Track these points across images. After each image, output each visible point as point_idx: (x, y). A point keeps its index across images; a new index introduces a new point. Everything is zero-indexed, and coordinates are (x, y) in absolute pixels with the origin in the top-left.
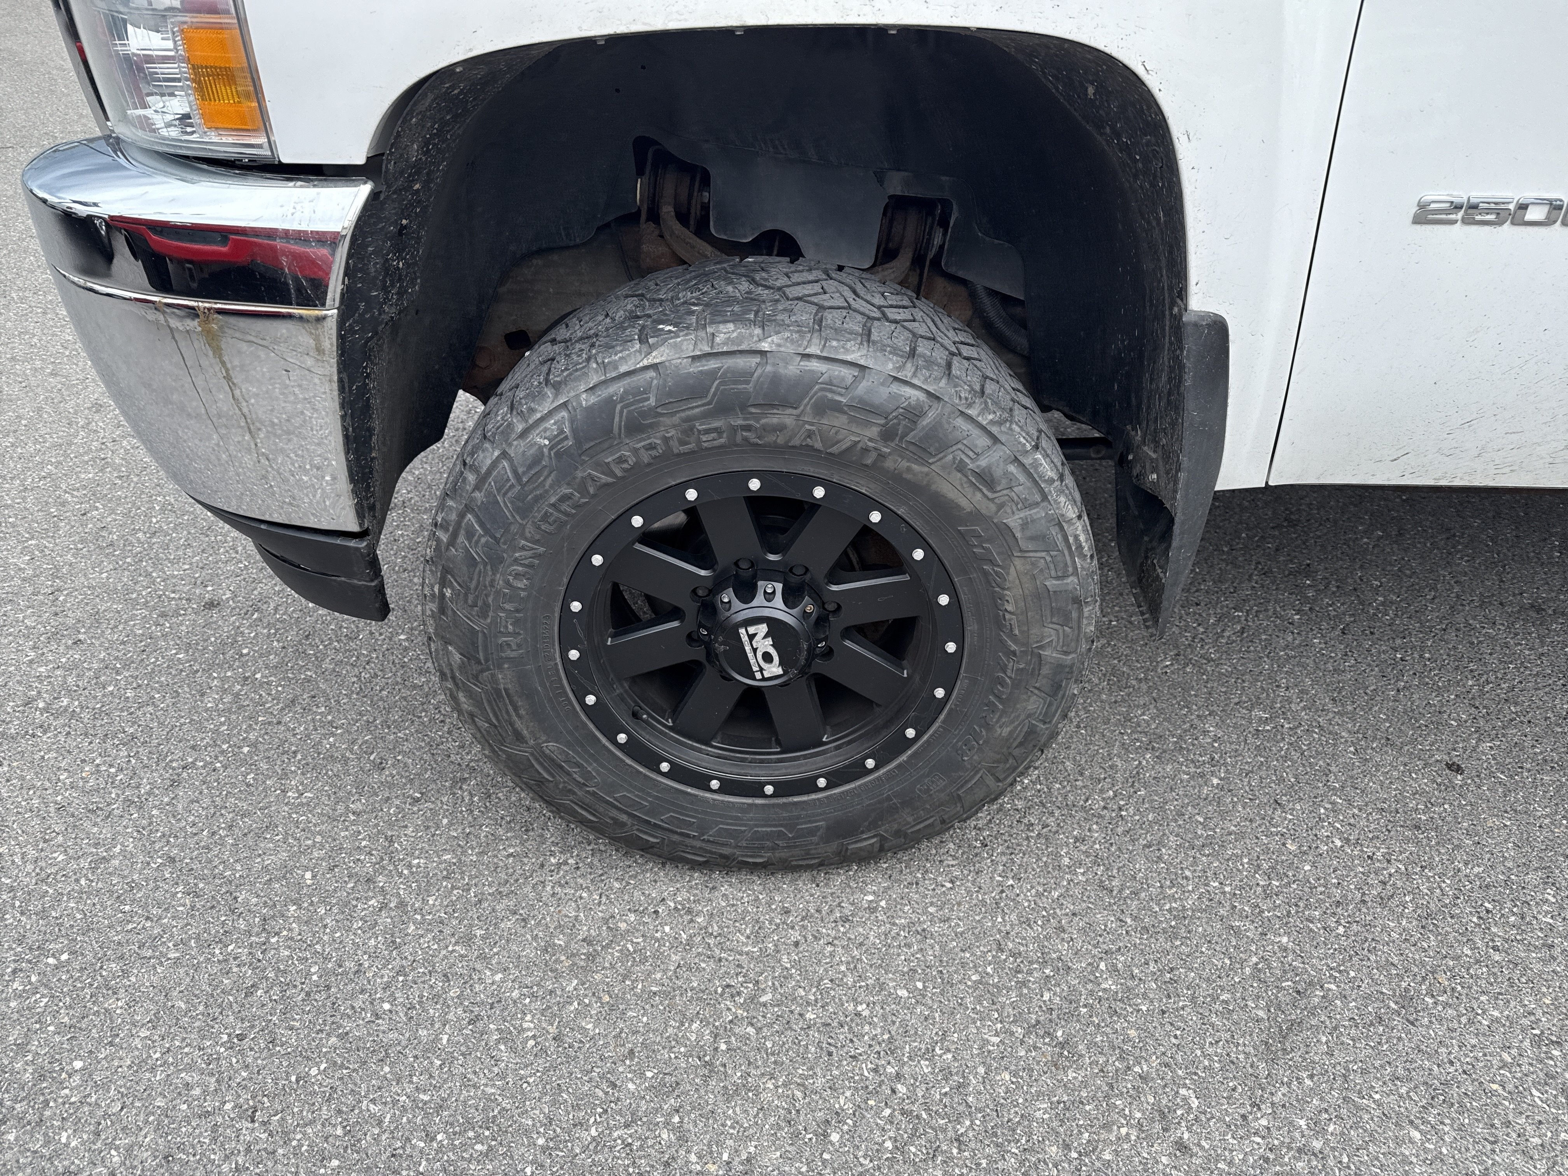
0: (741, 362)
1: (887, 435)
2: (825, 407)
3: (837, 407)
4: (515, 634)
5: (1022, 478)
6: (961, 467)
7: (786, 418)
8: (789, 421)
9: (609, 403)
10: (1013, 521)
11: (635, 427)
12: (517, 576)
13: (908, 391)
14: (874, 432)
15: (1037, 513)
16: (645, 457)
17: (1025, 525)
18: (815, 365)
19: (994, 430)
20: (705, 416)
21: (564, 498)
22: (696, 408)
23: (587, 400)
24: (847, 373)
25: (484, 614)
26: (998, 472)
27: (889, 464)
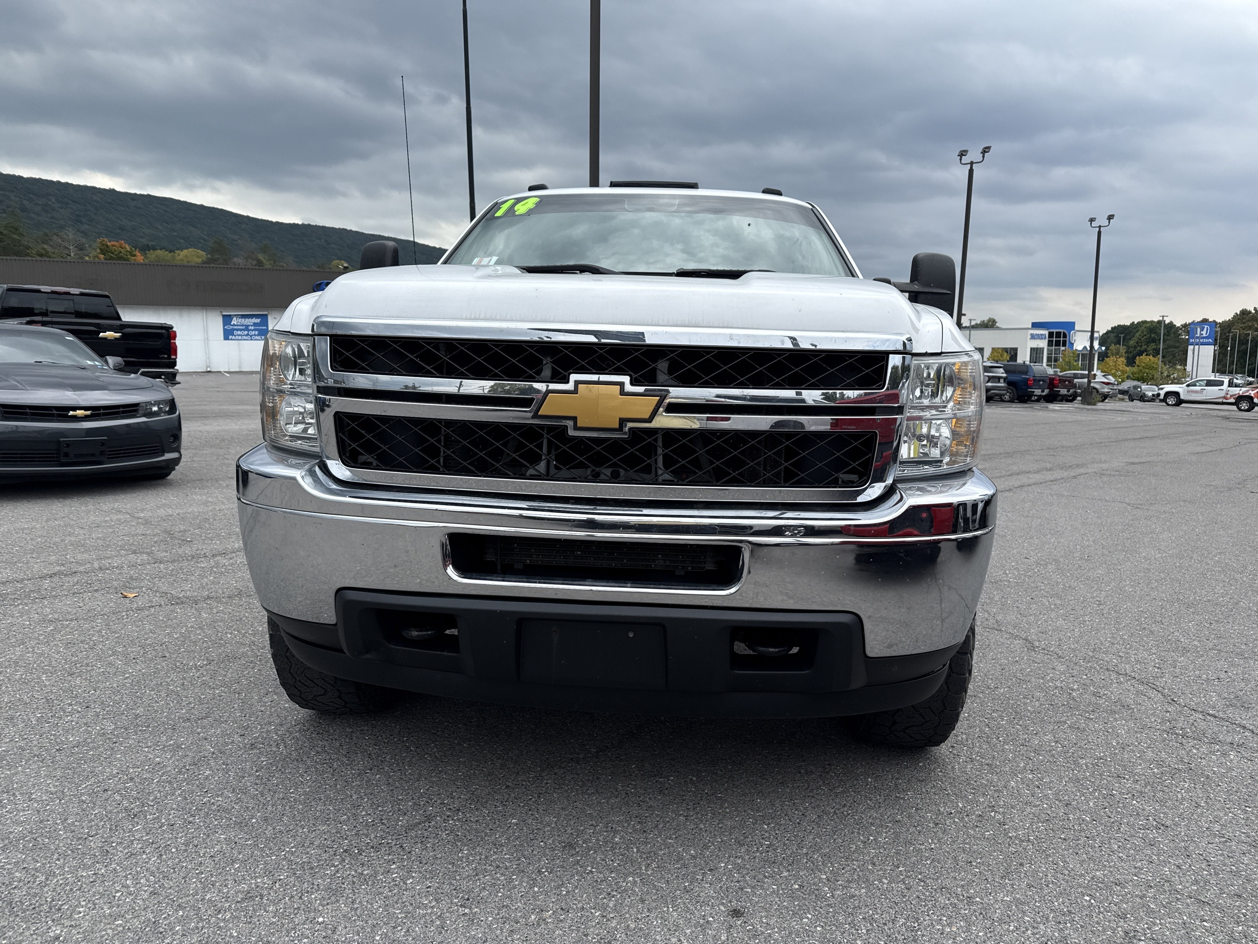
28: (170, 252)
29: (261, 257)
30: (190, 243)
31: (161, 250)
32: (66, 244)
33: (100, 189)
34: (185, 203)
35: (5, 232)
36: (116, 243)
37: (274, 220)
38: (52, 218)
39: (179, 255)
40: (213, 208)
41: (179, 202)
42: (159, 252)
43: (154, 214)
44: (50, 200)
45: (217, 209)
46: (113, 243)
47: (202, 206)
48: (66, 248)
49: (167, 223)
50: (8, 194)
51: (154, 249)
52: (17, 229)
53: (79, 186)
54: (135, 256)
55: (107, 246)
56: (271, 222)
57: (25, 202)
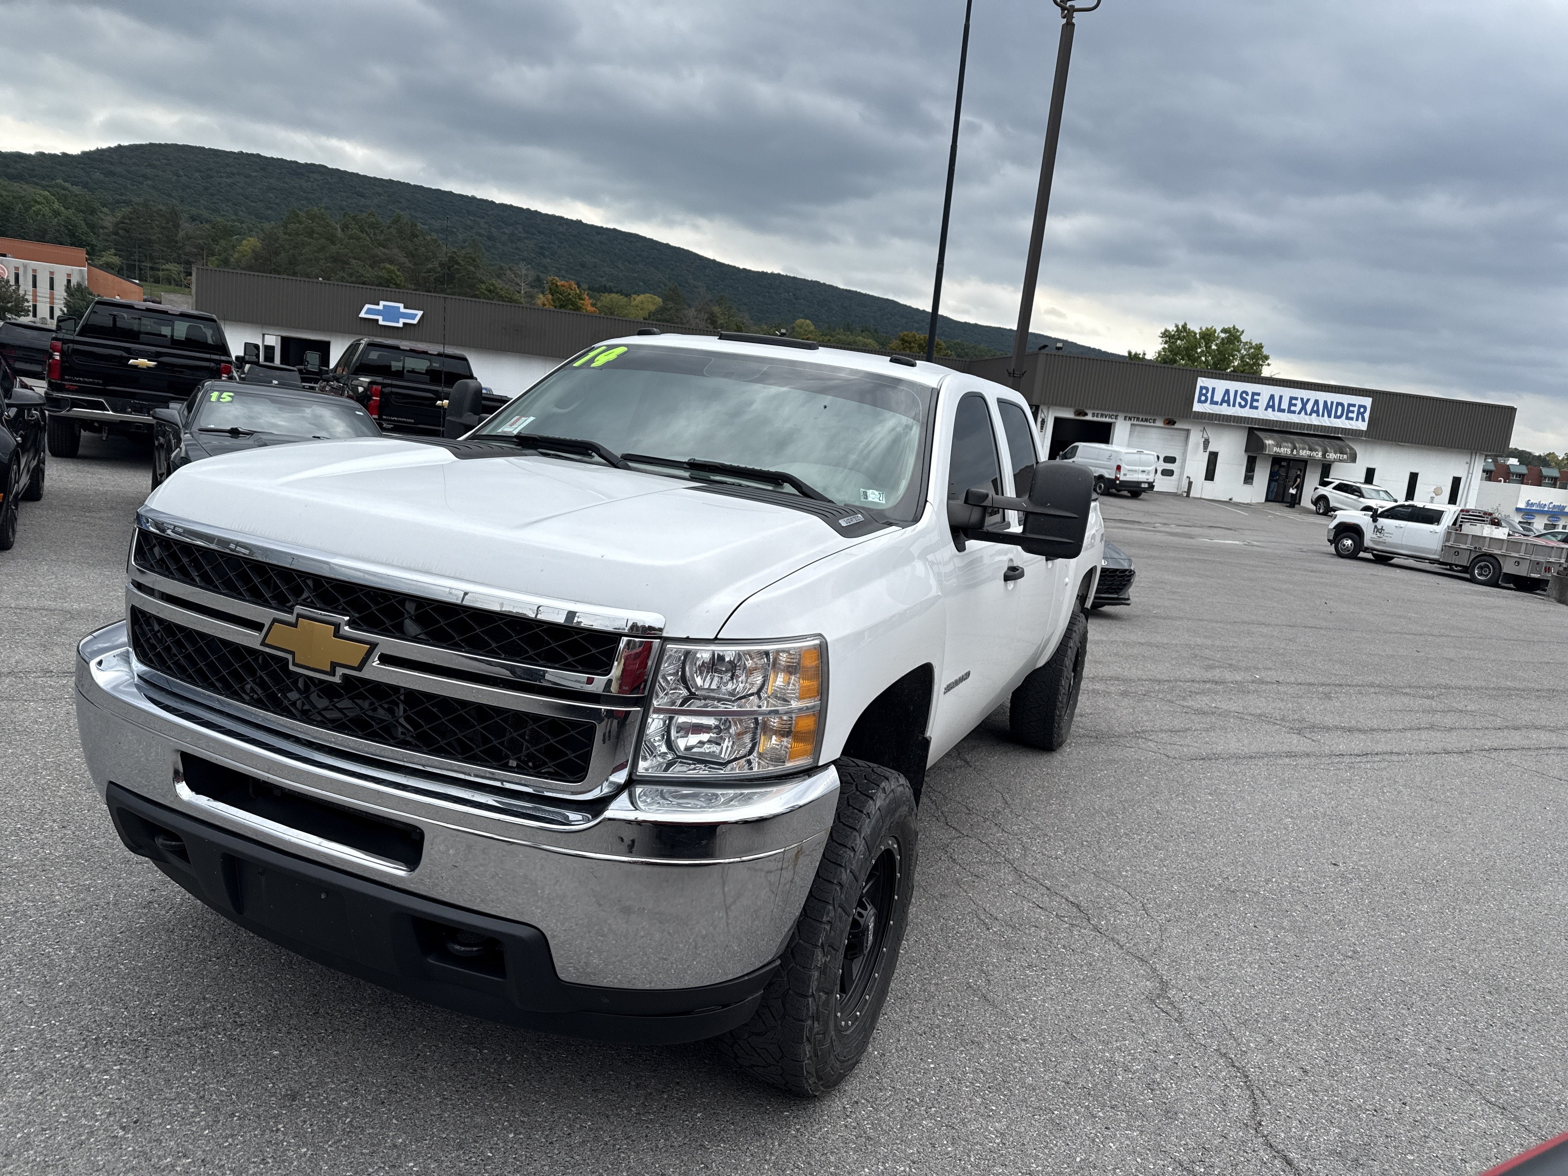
28: (626, 296)
29: (716, 309)
30: (649, 288)
31: (617, 293)
32: (517, 280)
33: (567, 219)
34: (651, 240)
35: (462, 263)
36: (566, 284)
37: (741, 267)
38: (516, 248)
39: (635, 300)
40: (679, 248)
41: (644, 239)
42: (613, 295)
43: (617, 251)
44: (517, 229)
45: (683, 249)
46: (563, 282)
47: (667, 245)
48: (518, 284)
49: (629, 262)
50: (478, 219)
51: (610, 291)
52: (474, 261)
53: (547, 215)
54: (583, 300)
55: (557, 286)
56: (738, 268)
57: (493, 230)
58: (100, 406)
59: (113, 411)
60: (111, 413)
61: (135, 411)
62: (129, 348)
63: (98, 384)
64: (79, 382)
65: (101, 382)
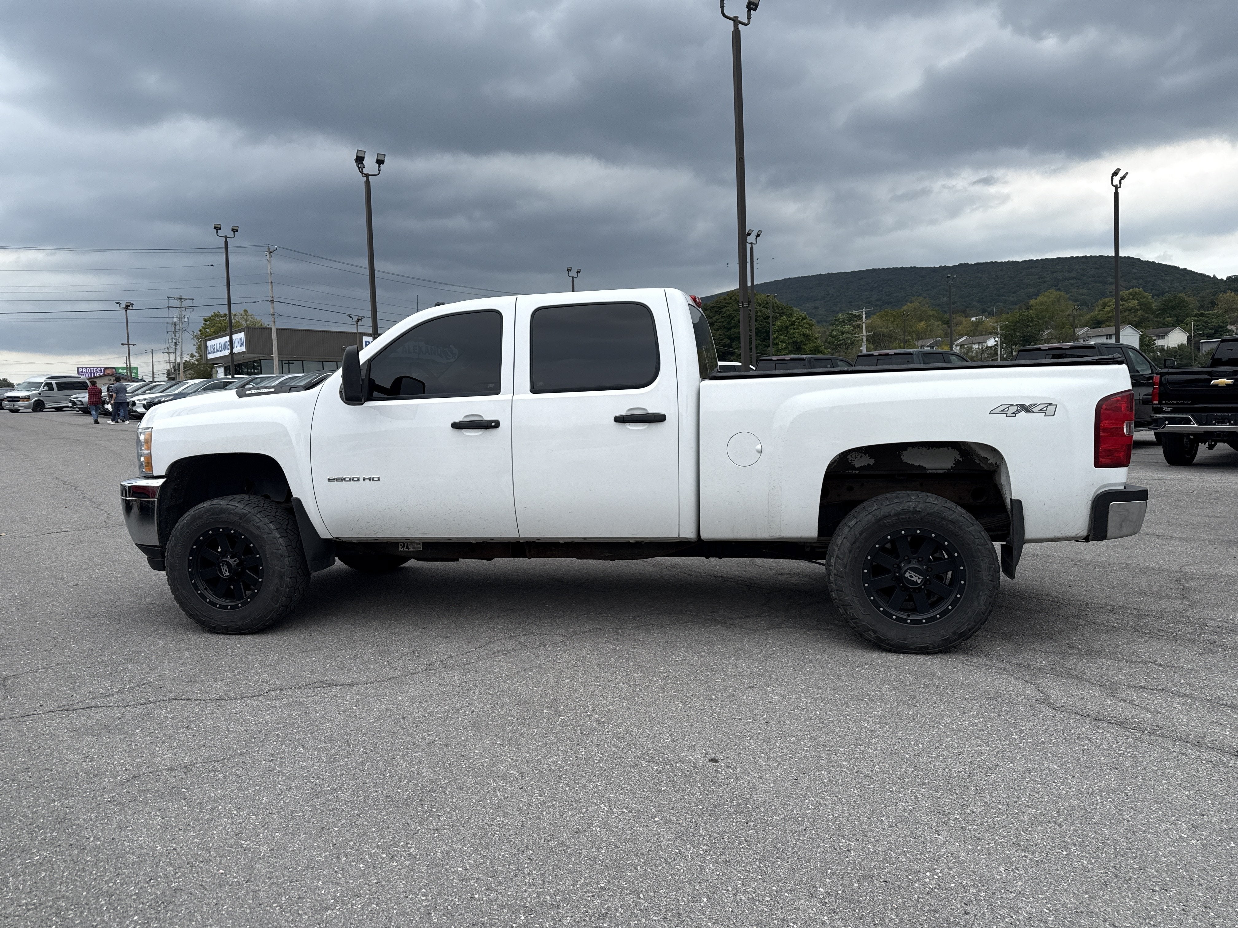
0: (217, 506)
1: (240, 519)
2: (230, 513)
3: (232, 513)
4: (178, 563)
5: (267, 528)
6: (254, 525)
7: (223, 515)
8: (224, 516)
9: (196, 513)
10: (265, 537)
11: (199, 518)
12: (179, 549)
13: (244, 511)
14: (238, 518)
15: (270, 535)
16: (201, 524)
17: (267, 537)
18: (229, 506)
19: (261, 519)
20: (210, 515)
21: (188, 532)
22: (209, 514)
23: (192, 513)
24: (234, 507)
25: (173, 558)
26: (261, 526)
27: (242, 524)
58: (1188, 421)
59: (1198, 423)
60: (1196, 425)
61: (1218, 422)
62: (1211, 371)
63: (1187, 404)
64: (1173, 404)
65: (1189, 402)
